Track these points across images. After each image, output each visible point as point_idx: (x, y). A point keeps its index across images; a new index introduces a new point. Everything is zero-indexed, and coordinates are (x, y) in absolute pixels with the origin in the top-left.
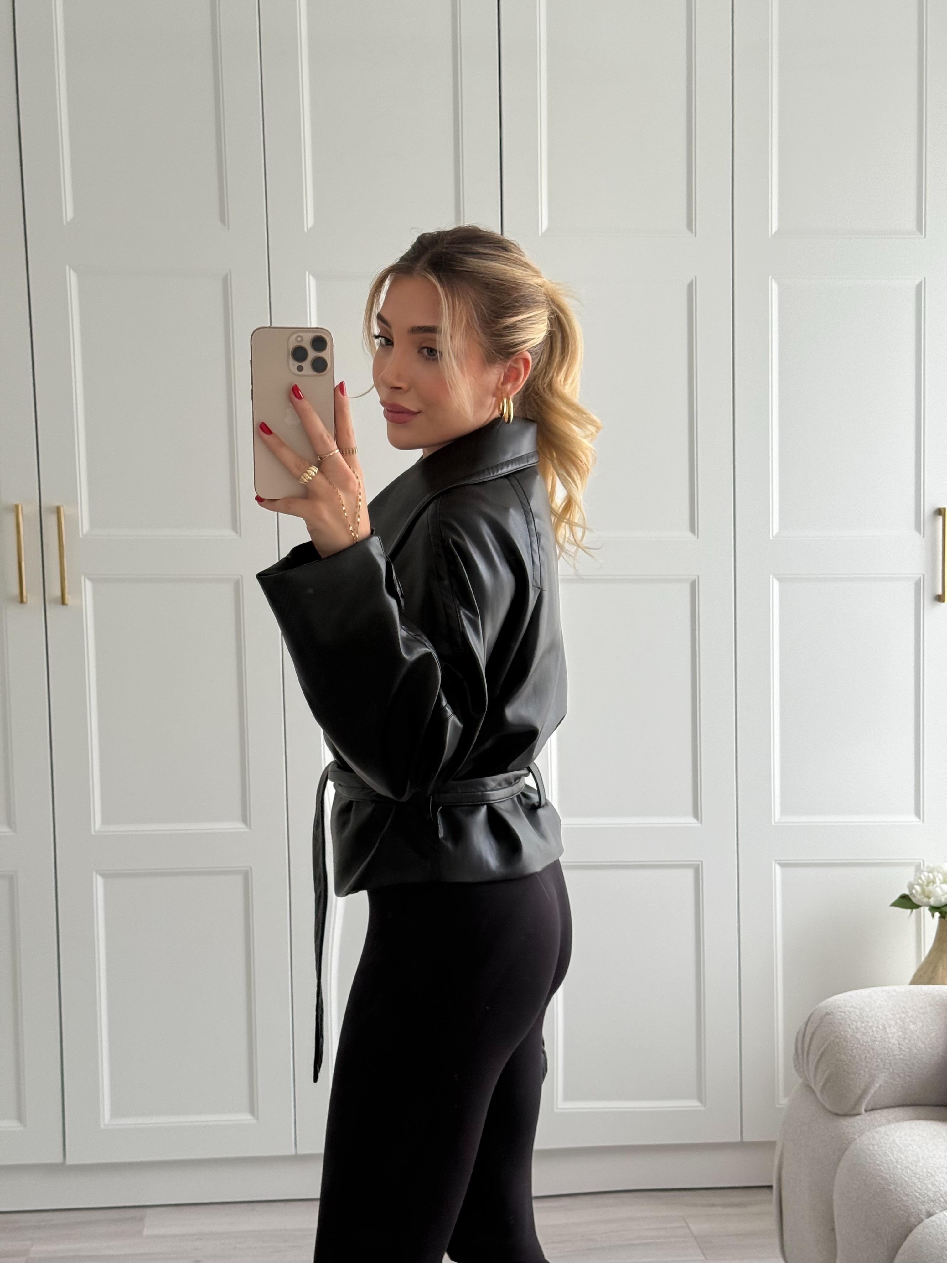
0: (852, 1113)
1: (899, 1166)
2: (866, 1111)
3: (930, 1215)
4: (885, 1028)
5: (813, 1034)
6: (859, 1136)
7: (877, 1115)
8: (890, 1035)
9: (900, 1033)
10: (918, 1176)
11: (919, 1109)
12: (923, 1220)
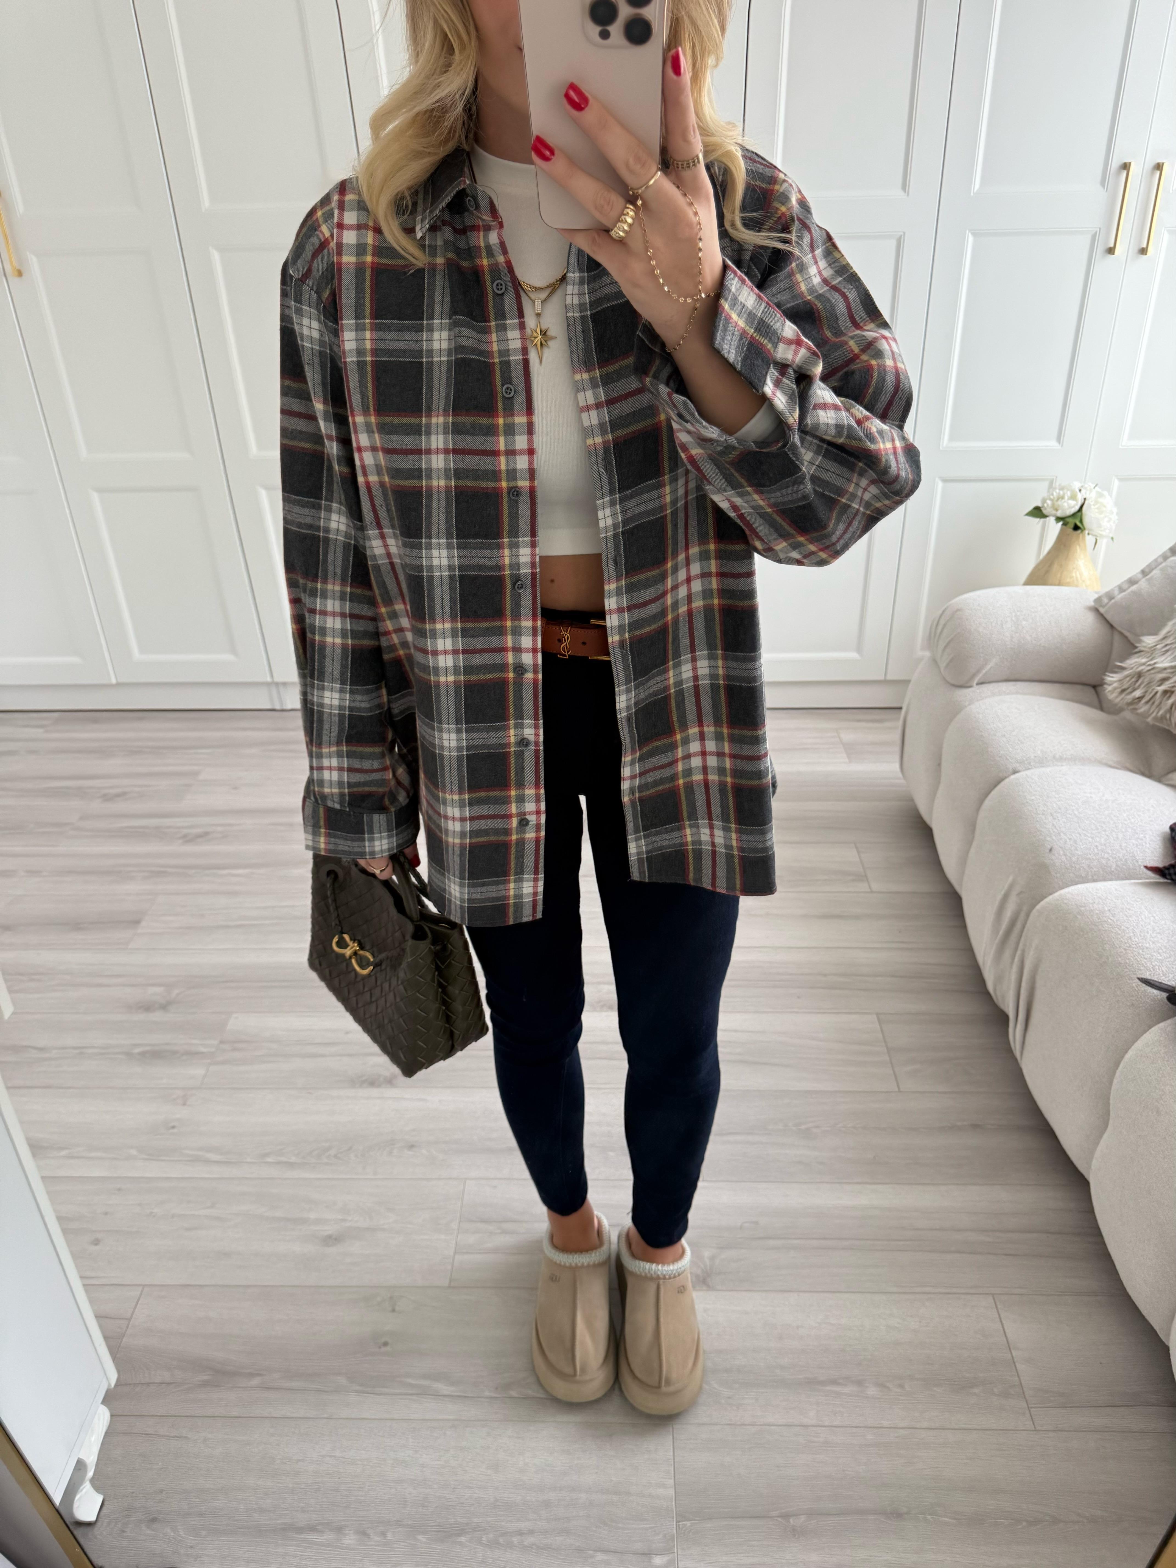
0: (966, 685)
1: (997, 734)
2: (977, 684)
3: (1015, 773)
4: (1002, 624)
6: (969, 705)
7: (984, 688)
8: (1005, 629)
9: (1014, 629)
10: (1011, 743)
11: (1019, 684)
12: (1009, 776)
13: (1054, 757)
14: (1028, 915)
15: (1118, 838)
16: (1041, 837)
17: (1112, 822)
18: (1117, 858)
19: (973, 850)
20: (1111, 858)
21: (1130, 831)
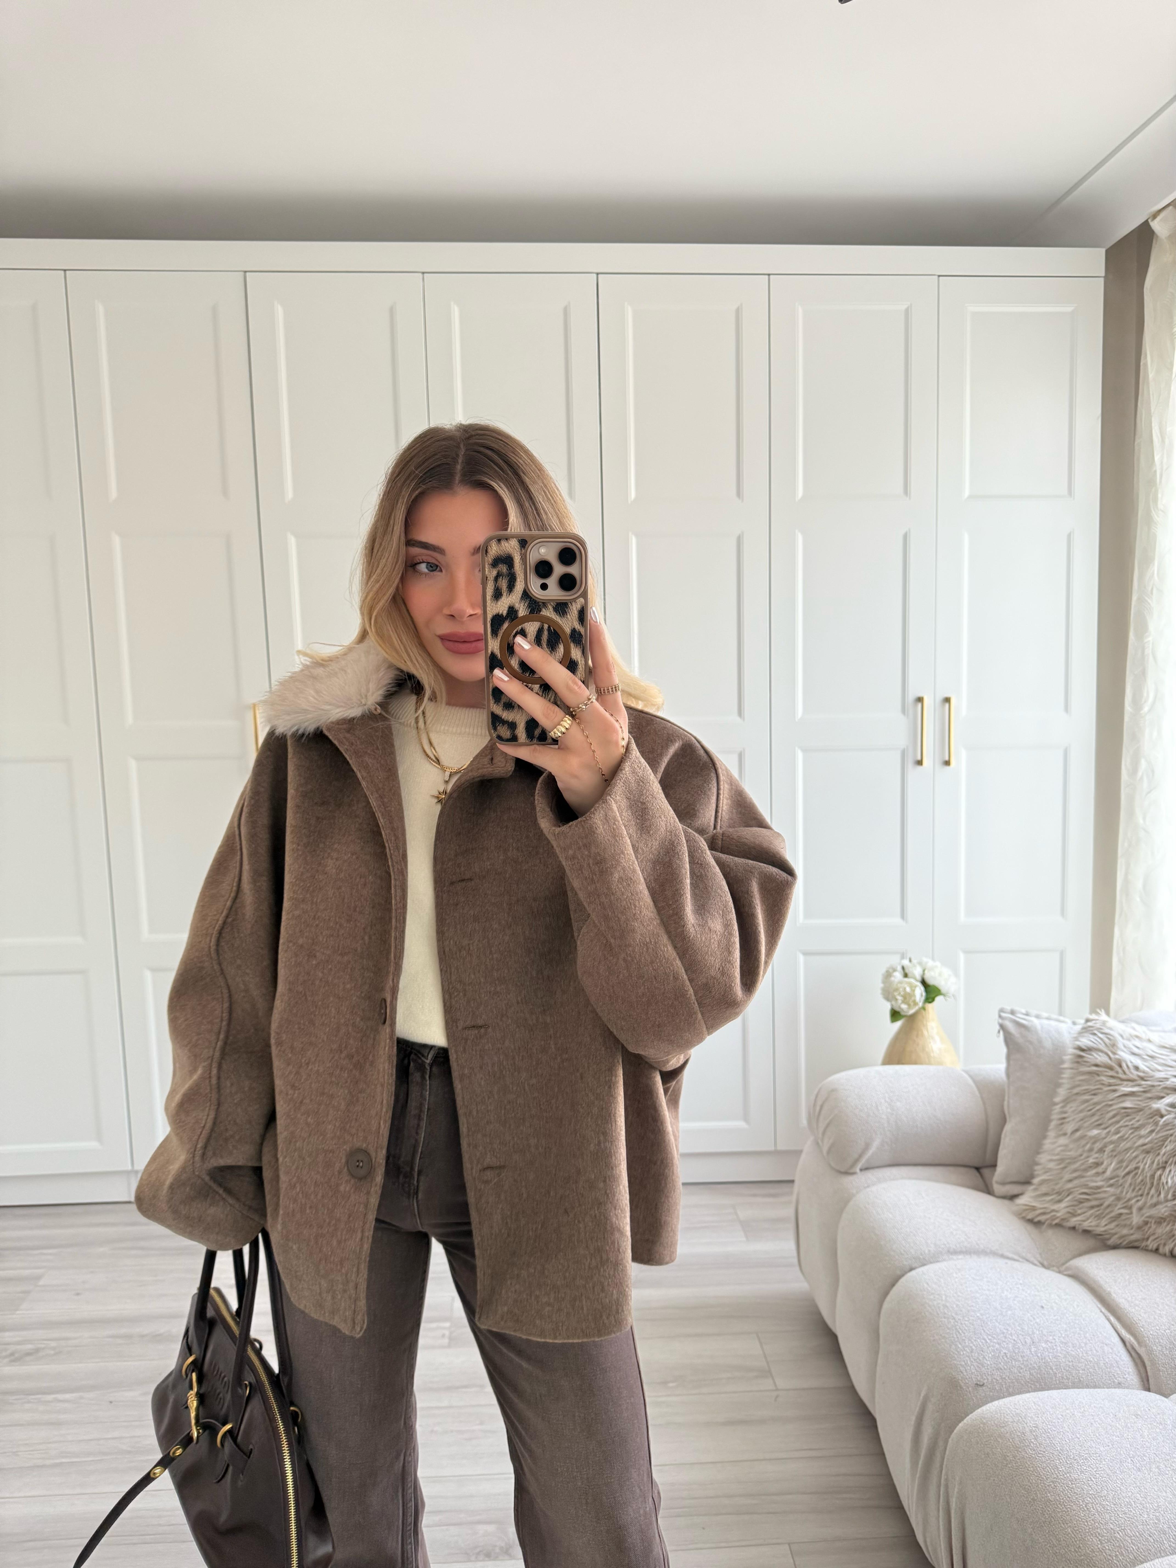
0: (852, 1171)
1: (888, 1225)
2: (861, 1170)
3: (911, 1269)
4: (877, 1106)
5: (822, 1107)
6: (857, 1193)
7: (870, 1175)
8: (881, 1112)
9: (889, 1110)
10: (903, 1235)
11: (904, 1171)
12: (906, 1273)
13: (949, 1251)
14: (946, 1442)
15: (1026, 1342)
16: (946, 1345)
17: (1017, 1324)
18: (1030, 1366)
19: (879, 1361)
20: (1023, 1367)
21: (1038, 1332)
